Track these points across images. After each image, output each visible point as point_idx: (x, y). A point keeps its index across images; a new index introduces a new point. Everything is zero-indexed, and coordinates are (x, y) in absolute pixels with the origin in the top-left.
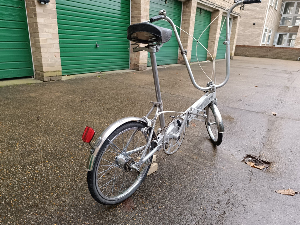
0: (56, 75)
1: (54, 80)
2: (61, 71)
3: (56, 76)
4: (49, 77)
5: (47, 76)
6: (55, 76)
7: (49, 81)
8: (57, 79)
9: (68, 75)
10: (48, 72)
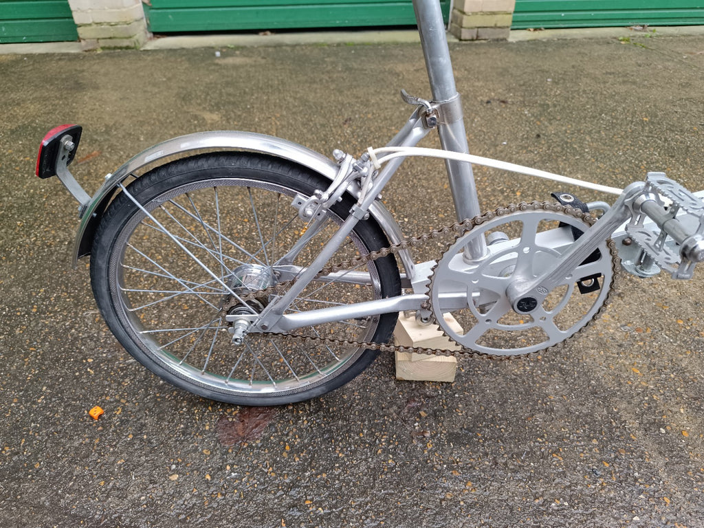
0: (496, 25)
1: (485, 40)
2: (510, 14)
3: (496, 27)
4: (476, 30)
5: (470, 25)
6: (491, 27)
7: (472, 40)
8: (496, 37)
9: (535, 29)
10: (476, 13)
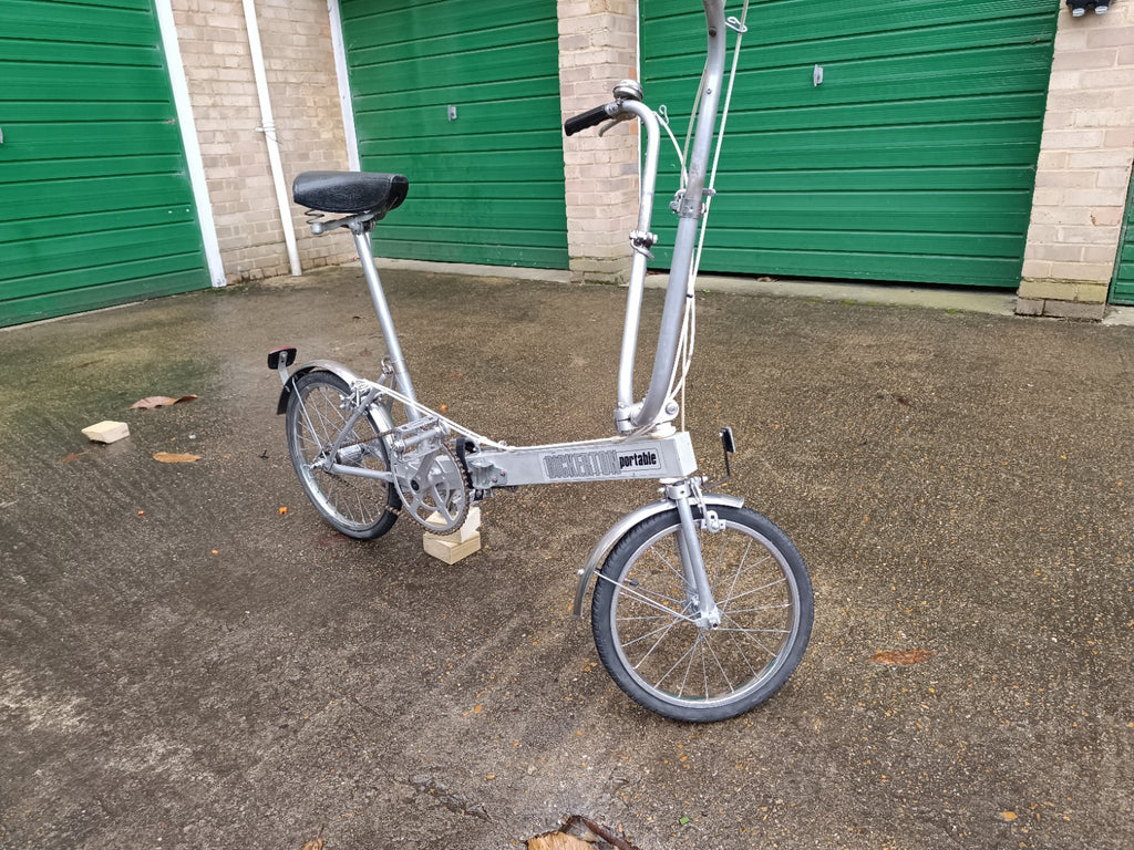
0: (1076, 298)
1: (1056, 317)
3: (1076, 301)
4: (1042, 302)
5: (1032, 295)
6: (1070, 301)
7: (1035, 315)
10: (1044, 280)
